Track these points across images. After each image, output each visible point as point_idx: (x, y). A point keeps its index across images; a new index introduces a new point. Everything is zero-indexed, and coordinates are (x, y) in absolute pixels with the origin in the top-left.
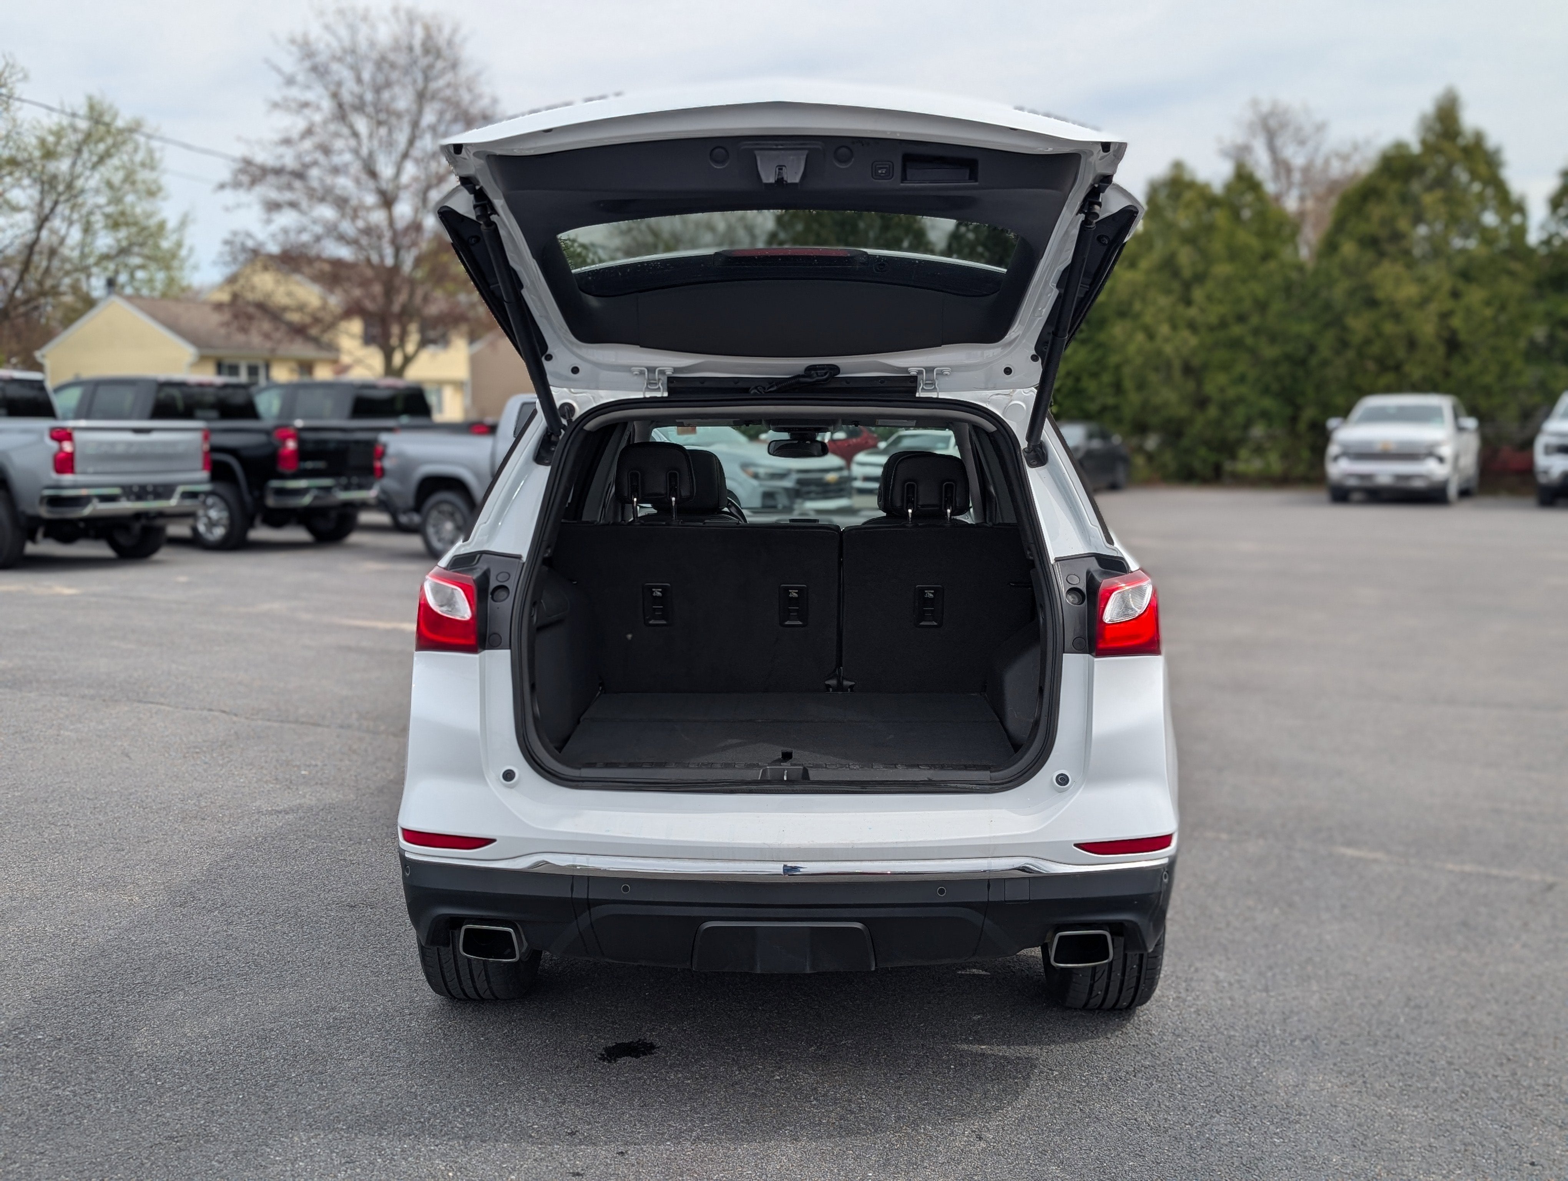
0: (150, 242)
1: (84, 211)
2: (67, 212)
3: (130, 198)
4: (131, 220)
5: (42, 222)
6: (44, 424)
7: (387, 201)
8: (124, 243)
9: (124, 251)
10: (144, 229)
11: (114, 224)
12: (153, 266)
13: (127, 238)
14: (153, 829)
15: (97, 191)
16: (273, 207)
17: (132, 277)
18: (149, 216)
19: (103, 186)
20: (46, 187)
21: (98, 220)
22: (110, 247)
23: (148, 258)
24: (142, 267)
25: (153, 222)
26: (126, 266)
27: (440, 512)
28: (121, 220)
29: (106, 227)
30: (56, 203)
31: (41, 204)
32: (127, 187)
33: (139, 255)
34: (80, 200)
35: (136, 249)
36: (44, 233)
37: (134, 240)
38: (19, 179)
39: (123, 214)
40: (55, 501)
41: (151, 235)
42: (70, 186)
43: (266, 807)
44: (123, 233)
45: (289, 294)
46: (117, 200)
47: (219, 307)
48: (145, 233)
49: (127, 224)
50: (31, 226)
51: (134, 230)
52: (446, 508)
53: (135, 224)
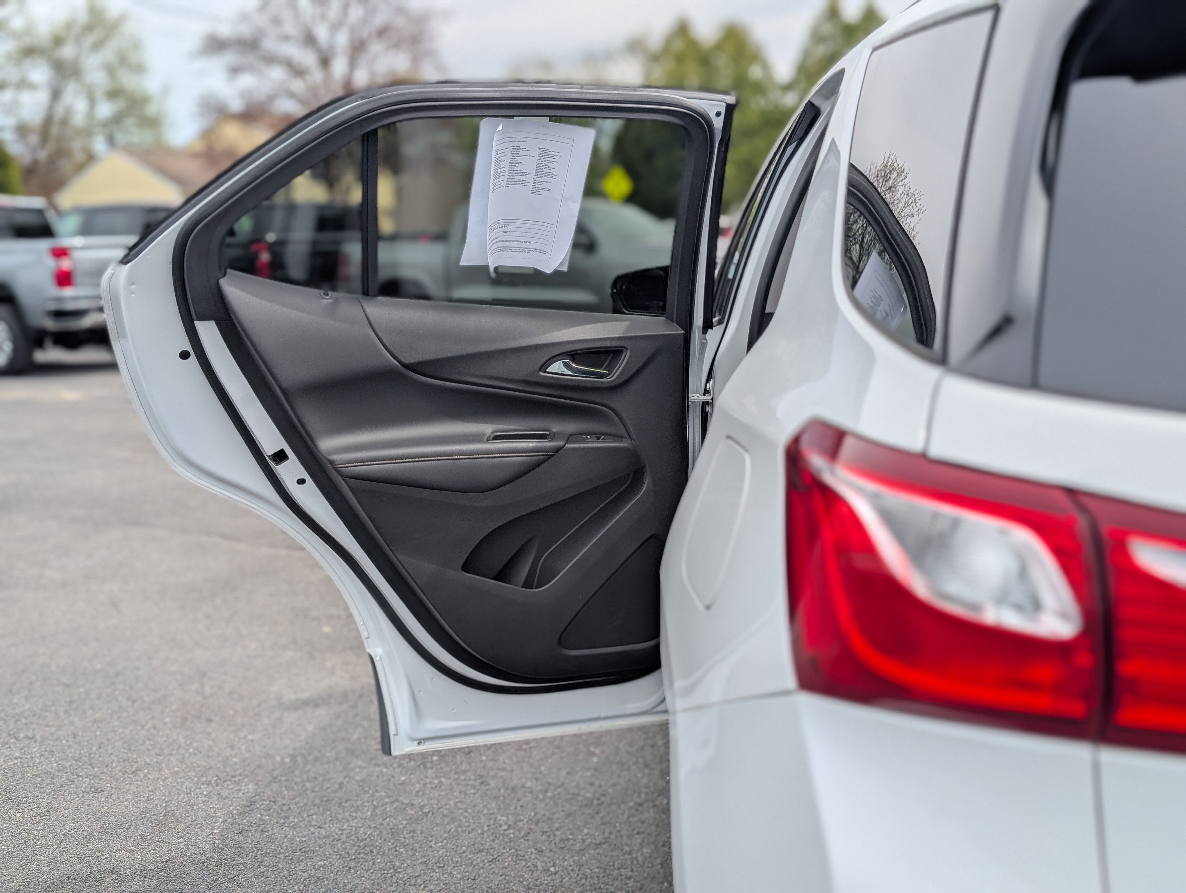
1: (87, 84)
3: (123, 75)
4: (124, 92)
6: (43, 245)
7: (325, 62)
8: (122, 109)
14: (144, 742)
15: (96, 70)
16: (235, 71)
21: (99, 93)
28: (118, 92)
29: (105, 98)
32: (122, 66)
38: (36, 63)
39: (119, 87)
40: (59, 314)
42: (74, 67)
43: (289, 696)
47: (196, 156)
48: (135, 103)
49: (122, 96)
50: (46, 100)
51: (127, 100)
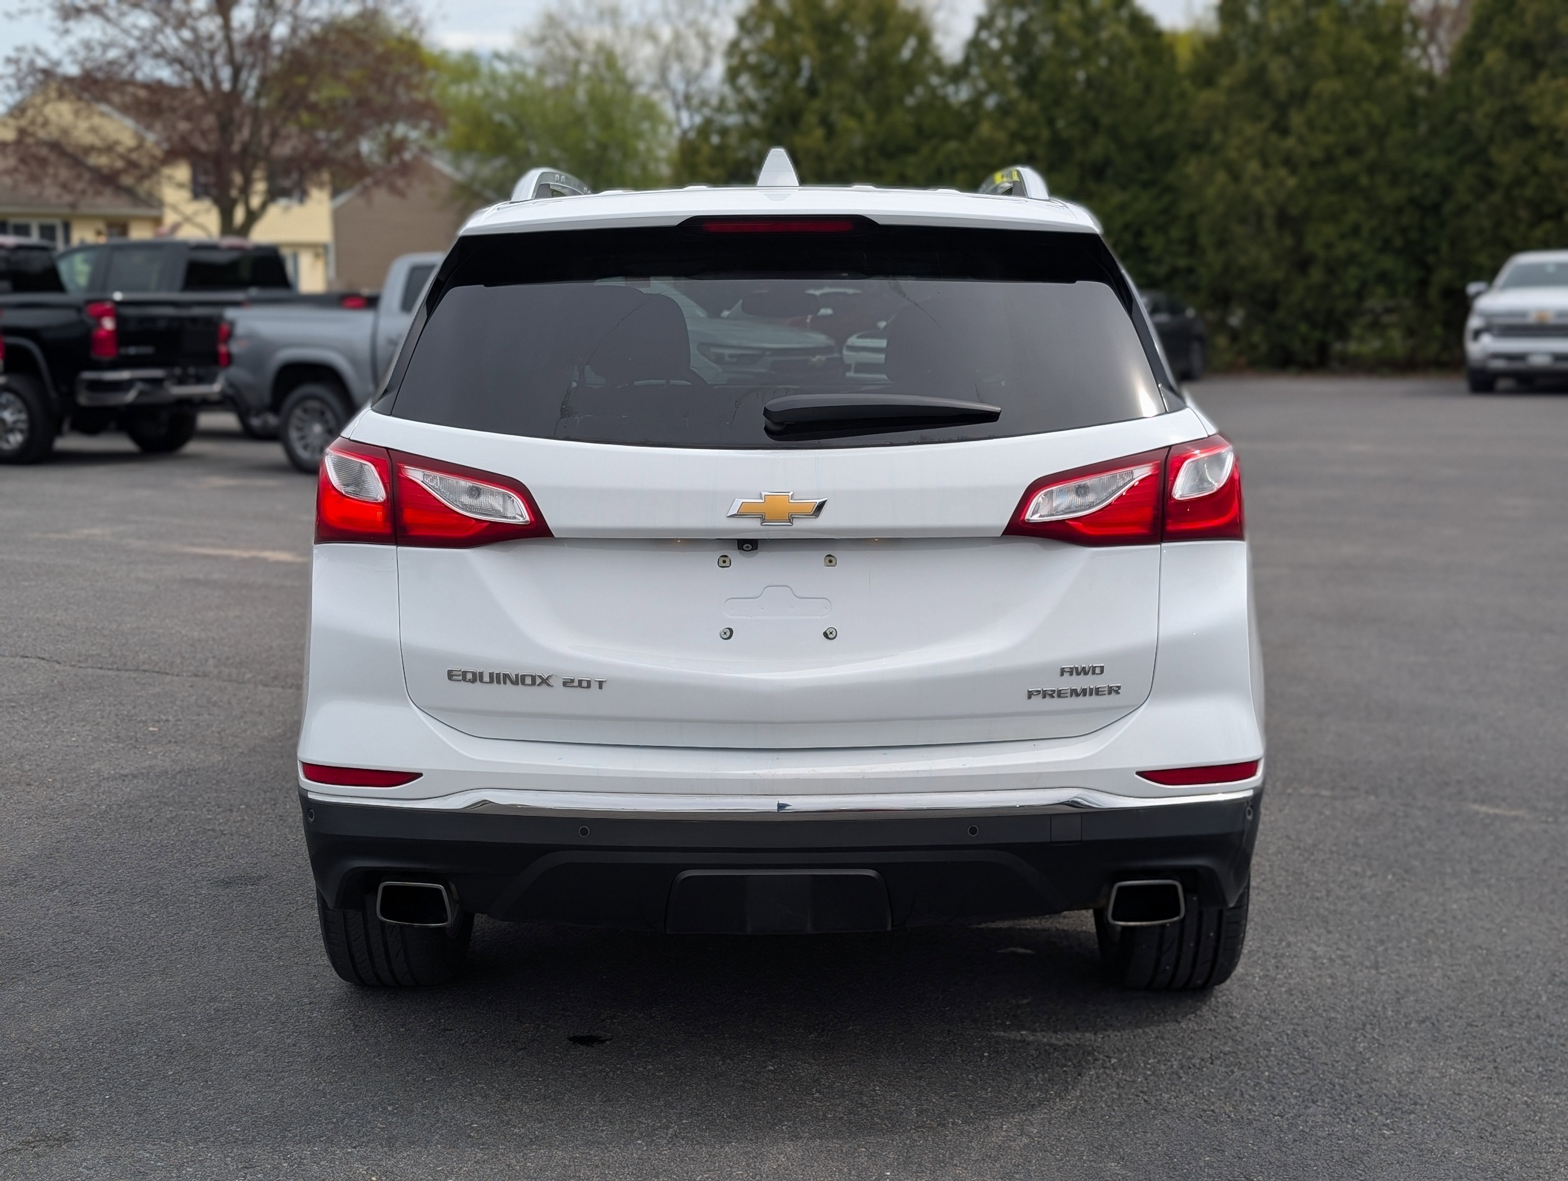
16: (70, 13)
27: (305, 411)
43: (107, 770)
45: (93, 130)
52: (313, 404)
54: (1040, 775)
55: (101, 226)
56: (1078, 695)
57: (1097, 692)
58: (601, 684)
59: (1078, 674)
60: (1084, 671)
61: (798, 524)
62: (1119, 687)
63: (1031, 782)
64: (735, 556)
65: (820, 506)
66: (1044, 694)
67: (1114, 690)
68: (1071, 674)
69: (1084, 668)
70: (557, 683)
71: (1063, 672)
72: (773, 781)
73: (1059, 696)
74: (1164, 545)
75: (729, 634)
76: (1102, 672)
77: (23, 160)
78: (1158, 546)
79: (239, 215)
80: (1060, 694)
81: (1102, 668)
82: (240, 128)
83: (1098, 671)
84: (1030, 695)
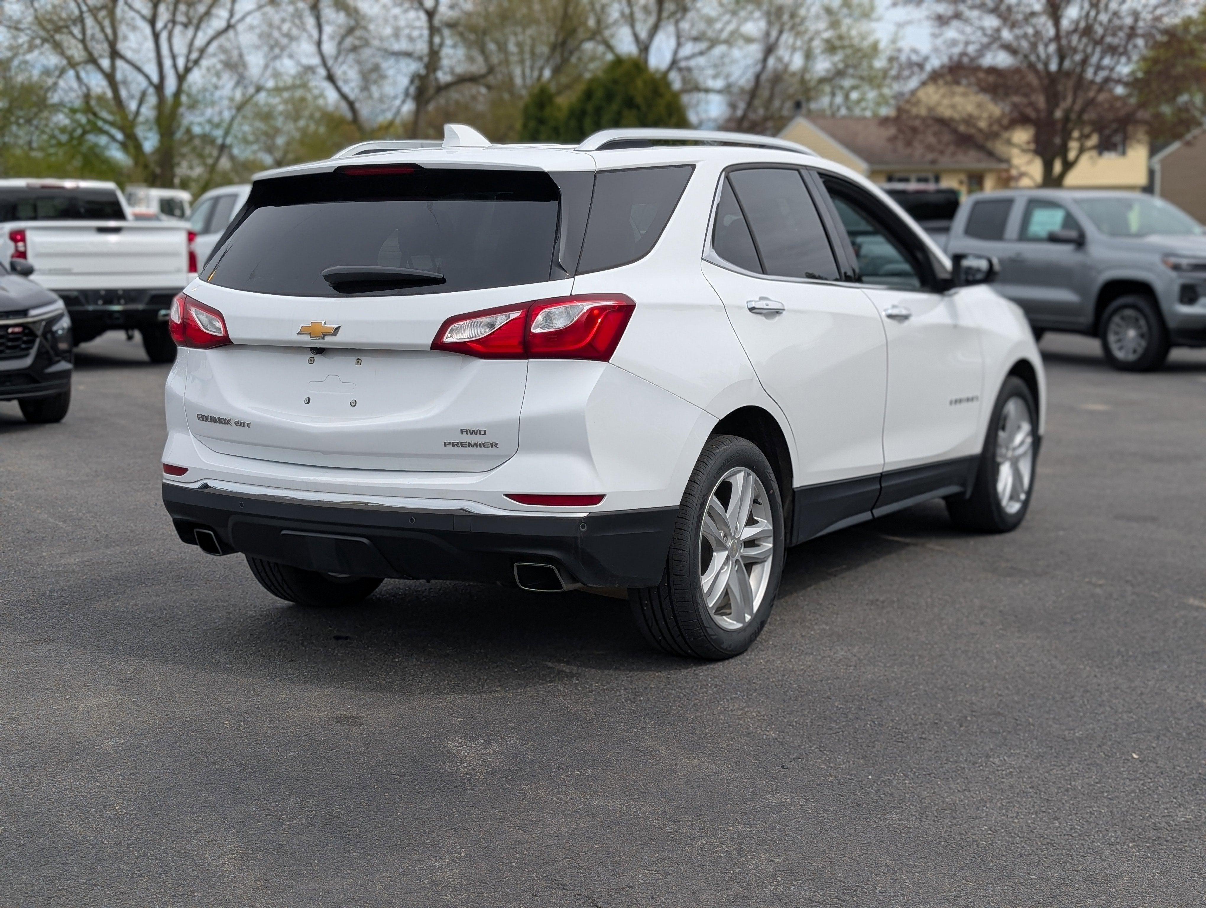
0: (865, 64)
1: (807, 37)
2: (791, 41)
3: (847, 21)
4: (846, 42)
5: (769, 50)
8: (841, 66)
9: (840, 73)
10: (859, 50)
11: (831, 48)
12: (866, 87)
13: (843, 61)
15: (817, 17)
17: (847, 97)
18: (863, 37)
19: (822, 12)
20: (773, 18)
21: (818, 46)
22: (828, 71)
23: (862, 78)
24: (854, 88)
25: (866, 44)
26: (842, 88)
28: (837, 43)
29: (825, 51)
30: (781, 32)
31: (767, 34)
32: (845, 11)
33: (853, 76)
34: (802, 28)
35: (851, 71)
36: (771, 62)
37: (850, 62)
38: (751, 13)
39: (840, 37)
41: (865, 56)
42: (793, 16)
44: (838, 57)
46: (835, 24)
48: (860, 54)
49: (843, 47)
50: (759, 56)
51: (849, 51)
53: (851, 46)
54: (447, 491)
55: (963, 177)
56: (473, 446)
57: (484, 445)
58: (248, 424)
59: (471, 434)
60: (473, 432)
61: (328, 339)
62: (497, 444)
63: (443, 495)
64: (316, 357)
65: (337, 329)
66: (454, 445)
67: (494, 445)
68: (467, 434)
69: (474, 431)
70: (233, 422)
71: (462, 432)
72: (315, 484)
73: (462, 446)
74: (530, 360)
75: (309, 401)
76: (485, 434)
77: (900, 130)
78: (526, 361)
79: (1058, 167)
80: (462, 445)
81: (485, 431)
82: (1064, 98)
83: (483, 432)
84: (445, 444)
